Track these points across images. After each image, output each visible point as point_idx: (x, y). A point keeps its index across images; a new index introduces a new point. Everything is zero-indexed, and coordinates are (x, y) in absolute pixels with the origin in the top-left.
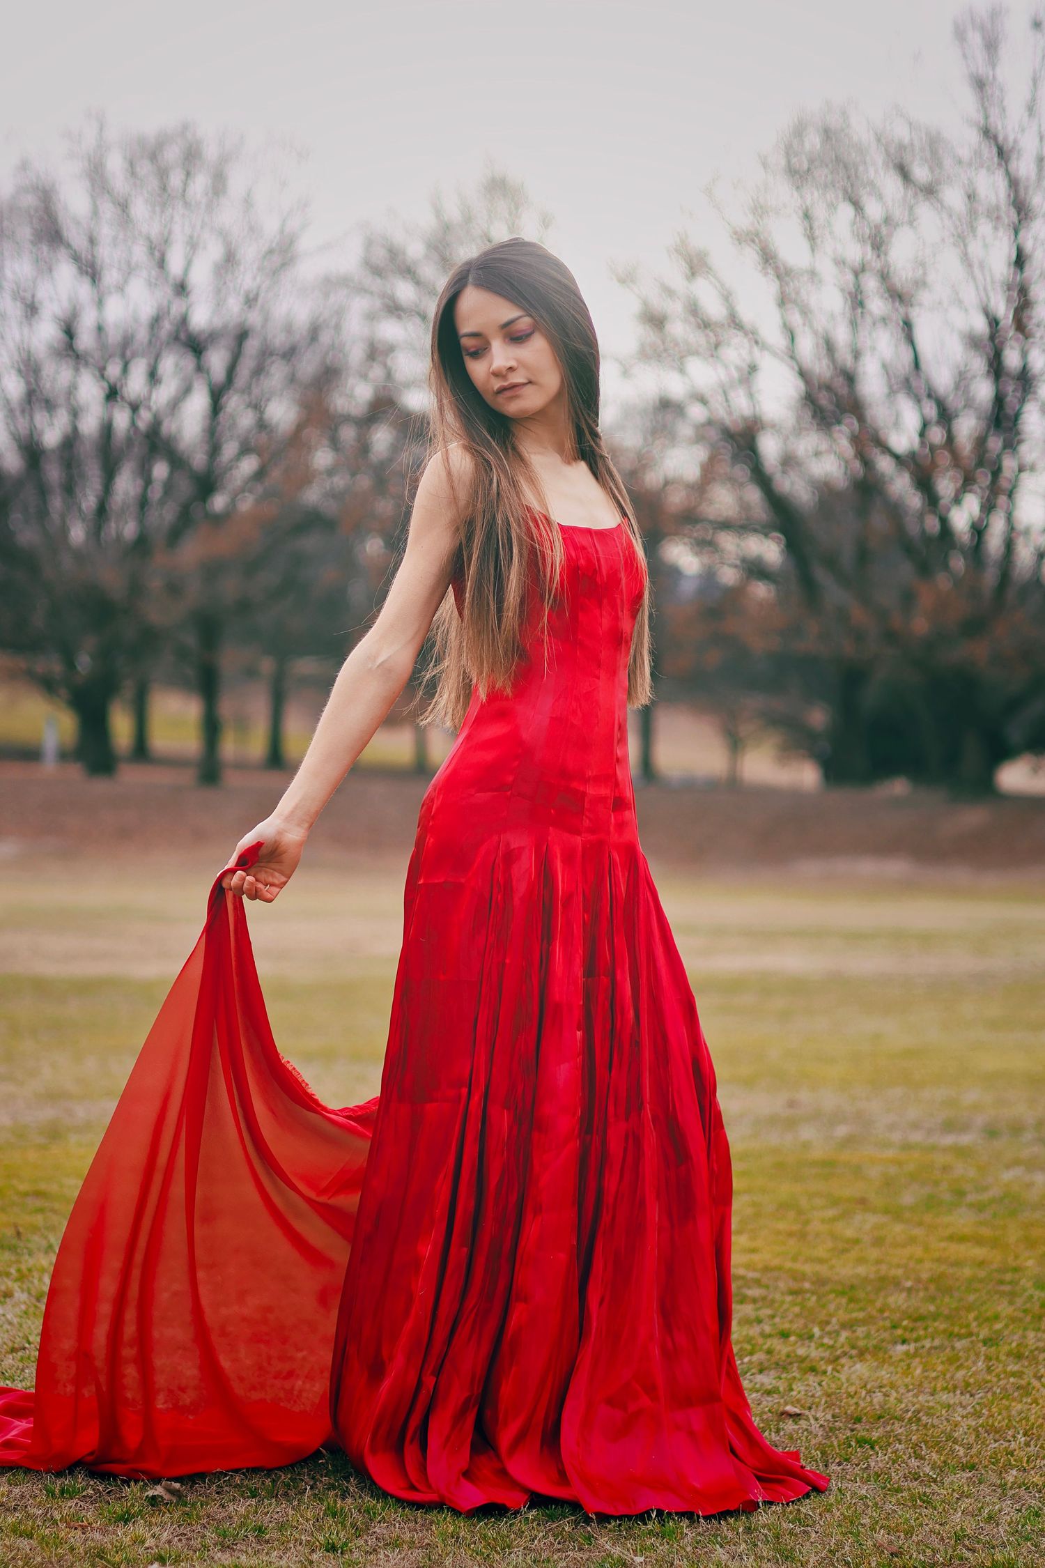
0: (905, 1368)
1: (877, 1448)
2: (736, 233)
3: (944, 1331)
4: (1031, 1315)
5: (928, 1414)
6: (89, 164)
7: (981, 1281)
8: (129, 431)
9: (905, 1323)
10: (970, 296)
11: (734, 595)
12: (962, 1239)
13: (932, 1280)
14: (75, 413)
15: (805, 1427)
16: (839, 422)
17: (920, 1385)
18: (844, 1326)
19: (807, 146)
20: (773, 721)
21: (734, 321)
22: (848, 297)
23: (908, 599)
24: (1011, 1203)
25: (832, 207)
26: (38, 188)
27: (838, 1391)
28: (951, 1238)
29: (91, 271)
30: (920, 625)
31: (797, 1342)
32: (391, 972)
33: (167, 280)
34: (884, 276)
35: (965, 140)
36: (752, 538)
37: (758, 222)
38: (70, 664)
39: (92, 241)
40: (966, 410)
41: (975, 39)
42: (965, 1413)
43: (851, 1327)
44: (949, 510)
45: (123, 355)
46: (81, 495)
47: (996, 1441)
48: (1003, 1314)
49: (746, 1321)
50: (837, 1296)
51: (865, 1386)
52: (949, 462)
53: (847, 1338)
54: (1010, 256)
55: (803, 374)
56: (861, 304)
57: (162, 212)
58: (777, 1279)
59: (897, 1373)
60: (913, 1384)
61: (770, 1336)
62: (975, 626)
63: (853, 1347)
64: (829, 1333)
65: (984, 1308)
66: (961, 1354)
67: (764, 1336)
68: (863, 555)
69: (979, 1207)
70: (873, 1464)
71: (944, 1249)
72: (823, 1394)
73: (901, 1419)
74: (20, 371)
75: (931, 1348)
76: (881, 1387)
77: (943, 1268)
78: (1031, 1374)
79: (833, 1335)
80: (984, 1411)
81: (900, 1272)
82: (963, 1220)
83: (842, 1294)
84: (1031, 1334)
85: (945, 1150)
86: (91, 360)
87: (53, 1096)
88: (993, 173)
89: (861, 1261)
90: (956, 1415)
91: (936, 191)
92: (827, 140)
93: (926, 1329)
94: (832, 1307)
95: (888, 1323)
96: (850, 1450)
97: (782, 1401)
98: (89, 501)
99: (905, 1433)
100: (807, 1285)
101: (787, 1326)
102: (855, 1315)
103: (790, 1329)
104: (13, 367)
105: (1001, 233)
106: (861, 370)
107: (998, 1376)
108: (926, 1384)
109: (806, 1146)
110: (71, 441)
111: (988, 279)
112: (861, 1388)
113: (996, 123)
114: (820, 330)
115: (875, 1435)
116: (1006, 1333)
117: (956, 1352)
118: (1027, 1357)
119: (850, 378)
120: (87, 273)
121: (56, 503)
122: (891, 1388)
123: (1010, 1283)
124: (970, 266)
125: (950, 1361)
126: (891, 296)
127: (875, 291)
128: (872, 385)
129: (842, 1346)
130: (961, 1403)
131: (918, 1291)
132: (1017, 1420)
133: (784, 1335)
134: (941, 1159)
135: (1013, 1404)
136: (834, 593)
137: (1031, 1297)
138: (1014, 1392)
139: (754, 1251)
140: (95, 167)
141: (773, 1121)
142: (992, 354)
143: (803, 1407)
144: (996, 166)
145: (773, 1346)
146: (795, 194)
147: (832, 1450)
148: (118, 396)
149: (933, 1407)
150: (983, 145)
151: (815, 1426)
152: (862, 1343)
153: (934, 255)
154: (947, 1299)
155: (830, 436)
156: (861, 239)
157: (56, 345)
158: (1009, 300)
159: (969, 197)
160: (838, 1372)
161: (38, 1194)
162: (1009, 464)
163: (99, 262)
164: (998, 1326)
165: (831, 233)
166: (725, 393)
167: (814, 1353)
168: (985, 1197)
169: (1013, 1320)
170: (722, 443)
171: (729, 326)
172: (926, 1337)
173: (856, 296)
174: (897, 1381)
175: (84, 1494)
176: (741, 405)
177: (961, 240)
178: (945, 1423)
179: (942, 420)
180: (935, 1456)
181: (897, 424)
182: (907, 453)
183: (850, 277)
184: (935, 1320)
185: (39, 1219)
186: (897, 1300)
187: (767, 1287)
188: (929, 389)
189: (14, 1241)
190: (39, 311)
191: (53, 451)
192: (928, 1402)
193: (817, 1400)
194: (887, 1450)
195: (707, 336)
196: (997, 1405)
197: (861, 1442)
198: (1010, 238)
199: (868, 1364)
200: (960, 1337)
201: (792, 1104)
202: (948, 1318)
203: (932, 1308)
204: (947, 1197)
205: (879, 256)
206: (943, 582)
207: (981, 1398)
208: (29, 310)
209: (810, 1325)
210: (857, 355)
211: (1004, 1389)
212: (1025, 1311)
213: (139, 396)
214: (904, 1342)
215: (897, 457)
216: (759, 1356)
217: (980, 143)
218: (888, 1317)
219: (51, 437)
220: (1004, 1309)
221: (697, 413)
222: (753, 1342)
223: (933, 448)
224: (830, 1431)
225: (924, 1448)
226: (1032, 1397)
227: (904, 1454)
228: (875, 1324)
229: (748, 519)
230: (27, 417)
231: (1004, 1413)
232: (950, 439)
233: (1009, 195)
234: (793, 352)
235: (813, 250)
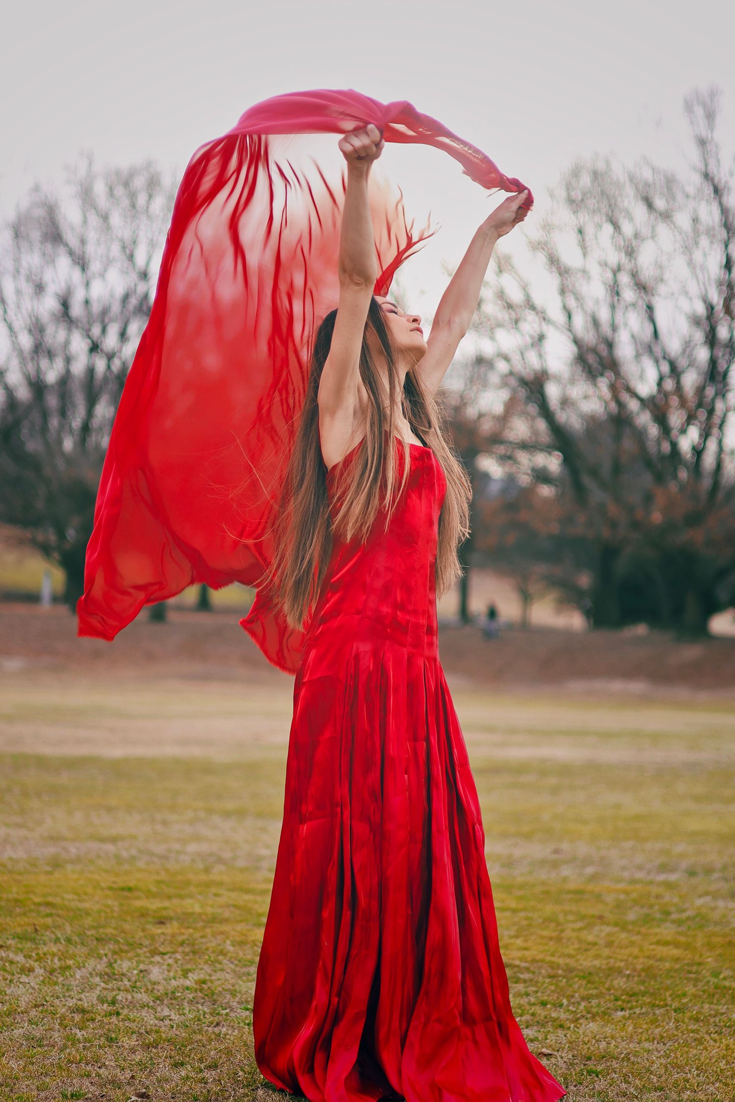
0: (622, 1026)
1: (600, 1076)
2: (531, 242)
3: (649, 1003)
4: (707, 994)
5: (635, 1056)
6: (82, 188)
7: (676, 971)
8: (105, 373)
9: (623, 997)
10: (694, 289)
11: (527, 494)
12: (666, 943)
13: (643, 970)
14: (68, 360)
15: (554, 1062)
16: (602, 375)
17: (631, 1037)
18: (583, 999)
19: (581, 183)
20: (553, 582)
21: (528, 304)
22: (609, 289)
23: (648, 498)
24: (701, 920)
25: (599, 226)
26: (46, 204)
27: (577, 1040)
28: (658, 943)
29: (82, 263)
30: (657, 517)
31: (552, 1008)
32: (283, 756)
33: (134, 267)
34: (634, 275)
35: (691, 180)
36: (539, 454)
37: (547, 236)
38: (61, 535)
39: (83, 242)
40: (690, 368)
41: (699, 111)
42: (659, 1055)
43: (588, 999)
44: (677, 437)
45: (103, 321)
46: (71, 417)
47: (678, 1073)
48: (689, 993)
49: (519, 995)
50: (579, 980)
51: (595, 1037)
52: (677, 404)
53: (584, 1006)
54: (721, 262)
55: (576, 341)
56: (618, 294)
57: (132, 222)
58: (540, 968)
59: (616, 1029)
60: (626, 1036)
61: (534, 1004)
62: (694, 519)
63: (588, 1013)
64: (573, 1003)
65: (677, 989)
66: (659, 1018)
67: (530, 1004)
68: (617, 468)
69: (679, 923)
70: (597, 1086)
71: (654, 950)
72: (567, 1042)
73: (617, 1058)
74: (30, 331)
75: (640, 1014)
76: (605, 1038)
77: (651, 962)
78: (704, 1031)
79: (576, 1004)
80: (671, 1054)
81: (622, 964)
82: (667, 931)
83: (584, 978)
84: (707, 1006)
85: (659, 884)
86: (80, 324)
87: (54, 839)
88: (711, 204)
89: (597, 957)
90: (653, 1056)
91: (672, 216)
92: (595, 180)
93: (637, 1002)
94: (576, 986)
95: (612, 997)
96: (583, 1077)
97: (540, 1046)
98: (76, 423)
99: (619, 1067)
100: (560, 972)
101: (546, 998)
102: (591, 992)
103: (547, 1000)
104: (26, 328)
105: (715, 246)
106: (617, 339)
107: (682, 1032)
108: (635, 1037)
109: (565, 880)
110: (65, 380)
111: (706, 277)
112: (592, 1038)
113: (712, 168)
114: (589, 311)
115: (599, 1068)
116: (690, 1005)
117: (656, 1016)
118: (702, 1020)
119: (610, 345)
120: (79, 263)
121: (54, 422)
122: (612, 1039)
123: (696, 973)
124: (694, 268)
125: (652, 1022)
126: (639, 289)
127: (627, 284)
128: (625, 350)
129: (581, 1012)
130: (657, 1049)
131: (633, 977)
132: (693, 1060)
133: (544, 1004)
134: (655, 890)
135: (691, 1050)
136: (597, 495)
137: (708, 982)
138: (692, 1042)
139: (526, 949)
140: (85, 191)
141: (543, 862)
142: (708, 329)
143: (553, 1050)
144: (712, 199)
145: (535, 1011)
146: (572, 216)
147: (571, 1077)
148: (99, 350)
149: (638, 1051)
150: (704, 185)
151: (561, 1062)
152: (594, 1010)
153: (669, 261)
154: (652, 983)
155: (595, 385)
156: (618, 248)
157: (56, 312)
158: (720, 292)
159: (694, 220)
160: (578, 1028)
161: (48, 904)
162: (719, 406)
163: (87, 256)
164: (685, 1001)
165: (597, 243)
166: (522, 354)
167: (563, 1016)
168: (684, 916)
169: (695, 996)
170: (519, 389)
171: (525, 307)
172: (637, 1007)
173: (614, 287)
174: (616, 1034)
175: (86, 1097)
176: (533, 361)
177: (687, 250)
178: (646, 1061)
179: (673, 375)
180: (637, 1082)
181: (642, 377)
182: (648, 396)
183: (610, 275)
184: (643, 996)
185: (49, 921)
186: (620, 982)
187: (534, 973)
188: (665, 353)
189: (33, 935)
190: (45, 290)
191: (52, 386)
192: (635, 1048)
193: (563, 1046)
194: (607, 1078)
195: (510, 314)
196: (681, 1050)
197: (590, 1073)
198: (721, 250)
199: (598, 1023)
200: (659, 1007)
201: (556, 851)
202: (652, 994)
203: (642, 988)
204: (658, 916)
205: (630, 261)
206: (673, 487)
207: (671, 1046)
208: (38, 289)
209: (561, 998)
210: (614, 328)
211: (686, 1041)
212: (704, 991)
213: (114, 349)
214: (622, 1010)
215: (641, 400)
216: (527, 1017)
217: (702, 183)
218: (613, 994)
219: (51, 376)
220: (691, 989)
221: (502, 367)
222: (523, 1008)
223: (666, 395)
224: (571, 1065)
225: (631, 1077)
226: (704, 1046)
227: (618, 1080)
228: (604, 998)
229: (536, 442)
230: (35, 363)
231: (685, 1056)
232: (679, 388)
233: (721, 220)
234: (570, 326)
235: (584, 256)
